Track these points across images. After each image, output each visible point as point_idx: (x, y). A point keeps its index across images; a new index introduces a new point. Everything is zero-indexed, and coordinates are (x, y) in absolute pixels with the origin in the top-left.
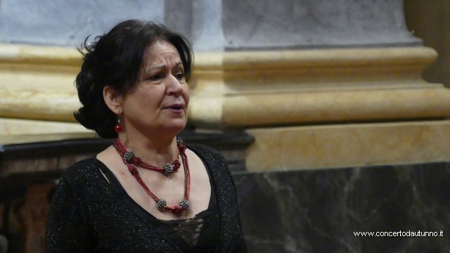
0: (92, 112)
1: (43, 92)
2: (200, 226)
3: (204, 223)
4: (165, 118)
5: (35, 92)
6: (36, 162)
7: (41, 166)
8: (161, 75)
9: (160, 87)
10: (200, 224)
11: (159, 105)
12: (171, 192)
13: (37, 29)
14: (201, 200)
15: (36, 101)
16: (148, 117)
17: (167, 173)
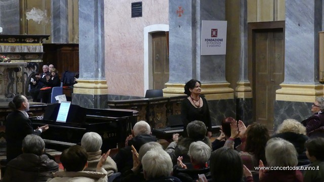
0: (187, 92)
4: (198, 92)
7: (175, 100)
8: (197, 87)
9: (197, 88)
11: (197, 90)
12: (197, 104)
13: (174, 81)
14: (201, 105)
15: (174, 91)
16: (195, 92)
17: (197, 101)
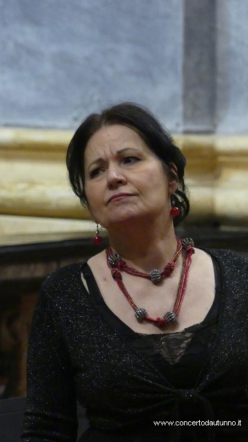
1: (42, 184)
2: (186, 342)
3: (193, 338)
5: (32, 183)
6: (32, 267)
10: (187, 338)
